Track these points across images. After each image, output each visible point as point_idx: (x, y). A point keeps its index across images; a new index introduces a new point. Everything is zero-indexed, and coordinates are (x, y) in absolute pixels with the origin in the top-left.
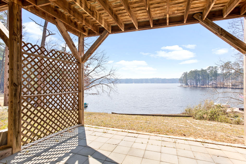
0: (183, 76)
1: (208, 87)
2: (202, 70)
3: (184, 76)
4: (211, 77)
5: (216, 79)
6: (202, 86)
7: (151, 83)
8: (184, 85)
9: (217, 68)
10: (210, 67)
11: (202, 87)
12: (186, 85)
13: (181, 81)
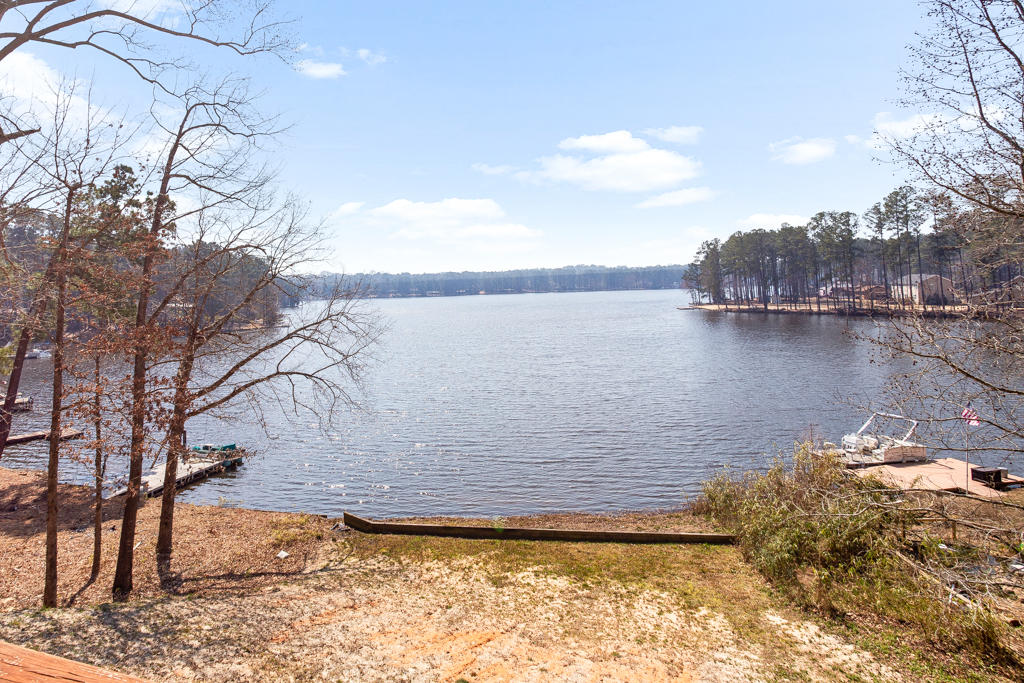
0: (702, 257)
1: (815, 308)
2: (787, 231)
3: (706, 257)
4: (827, 264)
5: (852, 272)
6: (787, 308)
7: (559, 291)
8: (706, 300)
9: (852, 222)
10: (822, 215)
11: (788, 312)
12: (715, 303)
13: (693, 284)
